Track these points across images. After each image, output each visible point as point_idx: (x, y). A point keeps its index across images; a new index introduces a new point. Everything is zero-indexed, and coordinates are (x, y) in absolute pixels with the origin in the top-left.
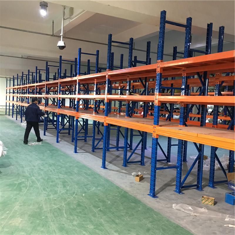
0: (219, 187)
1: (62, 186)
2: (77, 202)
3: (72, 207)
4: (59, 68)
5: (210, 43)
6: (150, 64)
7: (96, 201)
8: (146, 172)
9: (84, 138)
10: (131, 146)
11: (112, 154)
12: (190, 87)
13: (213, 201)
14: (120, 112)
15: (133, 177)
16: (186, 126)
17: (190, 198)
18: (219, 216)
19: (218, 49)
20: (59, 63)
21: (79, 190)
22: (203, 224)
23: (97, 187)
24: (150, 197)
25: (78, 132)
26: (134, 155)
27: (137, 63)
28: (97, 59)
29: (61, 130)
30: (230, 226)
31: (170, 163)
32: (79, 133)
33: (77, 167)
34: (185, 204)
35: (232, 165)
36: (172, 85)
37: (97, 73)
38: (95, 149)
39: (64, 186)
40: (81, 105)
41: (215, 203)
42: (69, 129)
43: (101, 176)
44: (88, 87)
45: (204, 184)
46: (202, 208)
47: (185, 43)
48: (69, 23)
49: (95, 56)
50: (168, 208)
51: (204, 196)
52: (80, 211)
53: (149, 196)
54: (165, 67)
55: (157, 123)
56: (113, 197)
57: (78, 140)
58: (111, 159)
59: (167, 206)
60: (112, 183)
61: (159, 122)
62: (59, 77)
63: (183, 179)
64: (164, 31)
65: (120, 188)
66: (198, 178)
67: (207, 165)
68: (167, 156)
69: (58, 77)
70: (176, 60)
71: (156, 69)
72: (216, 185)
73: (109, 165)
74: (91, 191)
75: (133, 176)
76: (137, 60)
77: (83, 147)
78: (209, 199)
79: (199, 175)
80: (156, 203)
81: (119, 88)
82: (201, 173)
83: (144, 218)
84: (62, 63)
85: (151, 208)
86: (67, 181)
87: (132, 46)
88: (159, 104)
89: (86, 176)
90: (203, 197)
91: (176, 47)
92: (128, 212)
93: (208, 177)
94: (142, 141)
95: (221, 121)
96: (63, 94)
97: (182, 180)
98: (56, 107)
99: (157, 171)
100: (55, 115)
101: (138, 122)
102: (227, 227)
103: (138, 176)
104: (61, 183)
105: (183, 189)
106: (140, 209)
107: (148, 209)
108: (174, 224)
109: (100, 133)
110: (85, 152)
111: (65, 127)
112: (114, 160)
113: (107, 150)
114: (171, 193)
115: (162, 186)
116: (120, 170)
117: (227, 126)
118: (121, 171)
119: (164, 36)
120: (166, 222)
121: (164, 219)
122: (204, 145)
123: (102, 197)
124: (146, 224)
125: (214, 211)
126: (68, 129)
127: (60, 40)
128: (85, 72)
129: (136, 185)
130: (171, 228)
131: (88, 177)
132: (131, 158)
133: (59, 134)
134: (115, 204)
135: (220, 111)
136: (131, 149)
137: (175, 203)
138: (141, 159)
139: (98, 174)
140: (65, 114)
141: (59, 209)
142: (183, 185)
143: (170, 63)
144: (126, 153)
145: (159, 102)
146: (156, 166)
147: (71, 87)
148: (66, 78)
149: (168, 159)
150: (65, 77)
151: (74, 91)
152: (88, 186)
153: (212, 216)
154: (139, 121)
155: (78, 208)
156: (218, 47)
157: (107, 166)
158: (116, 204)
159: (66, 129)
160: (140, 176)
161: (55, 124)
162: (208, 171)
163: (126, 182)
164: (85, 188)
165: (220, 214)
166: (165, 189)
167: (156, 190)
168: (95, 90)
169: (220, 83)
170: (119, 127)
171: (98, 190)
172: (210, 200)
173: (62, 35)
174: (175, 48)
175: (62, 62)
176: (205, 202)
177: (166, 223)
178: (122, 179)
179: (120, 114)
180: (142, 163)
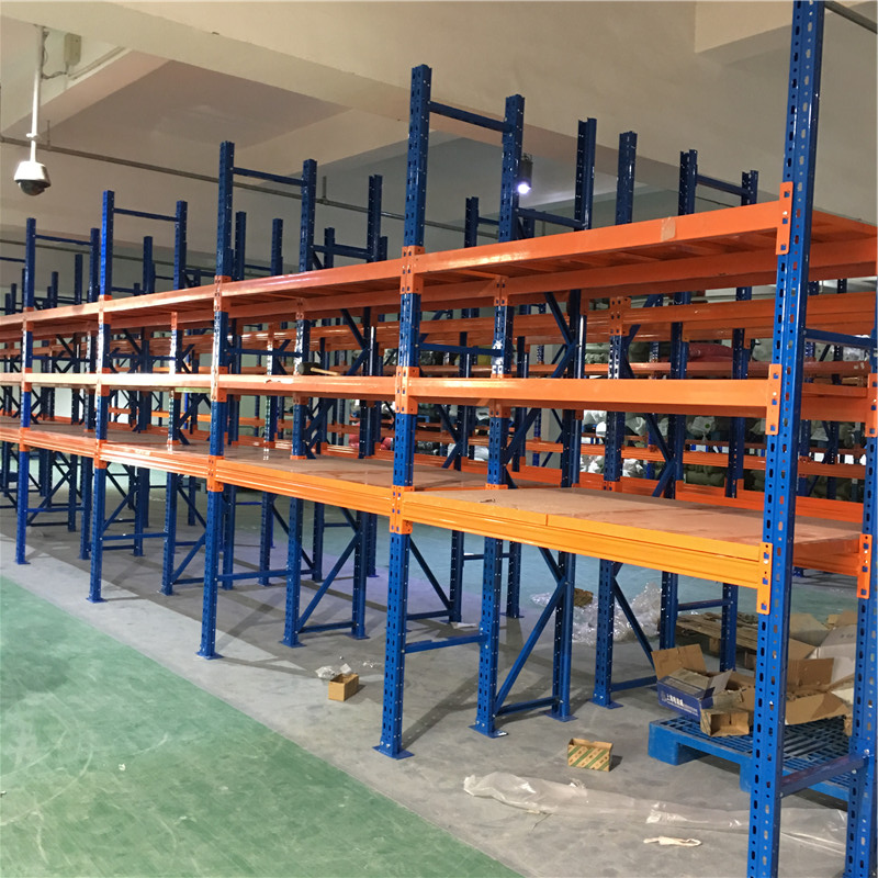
0: (631, 704)
1: (34, 738)
2: (94, 795)
3: (71, 817)
4: (23, 265)
5: (588, 191)
6: (382, 257)
7: (173, 788)
8: (372, 661)
9: (131, 542)
10: (315, 566)
11: (245, 601)
12: (529, 345)
13: (607, 754)
14: (272, 439)
15: (320, 683)
16: (512, 486)
17: (529, 749)
18: (626, 808)
19: (618, 213)
20: (25, 247)
21: (105, 748)
22: (573, 842)
23: (176, 733)
24: (382, 755)
25: (107, 517)
26: (326, 602)
27: (335, 256)
28: (181, 235)
29: (36, 512)
30: (664, 841)
31: (460, 625)
32: (113, 520)
33: (98, 656)
34: (510, 771)
35: (672, 619)
36: (463, 336)
37: (181, 287)
38: (177, 582)
39: (43, 738)
40: (124, 411)
41: (614, 762)
42: (71, 507)
43: (197, 689)
44: (145, 343)
45: (580, 695)
46: (568, 783)
47: (503, 186)
48: (62, 92)
49: (173, 223)
50: (448, 792)
51: (576, 740)
52: (105, 830)
53: (378, 754)
54: (430, 274)
55: (405, 478)
56: (242, 769)
57: (104, 552)
58: (239, 620)
59: (443, 785)
60: (237, 711)
61: (415, 474)
62: (25, 303)
63: (503, 683)
64: (426, 142)
65: (270, 731)
66: (557, 676)
67: (590, 626)
68: (448, 598)
69: (22, 304)
70: (475, 245)
71: (398, 279)
72: (618, 697)
73: (230, 645)
74: (153, 751)
75: (323, 679)
76: (336, 243)
77: (126, 577)
78: (594, 747)
79: (558, 664)
80: (406, 776)
81: (270, 348)
82: (566, 656)
83: (357, 840)
84: (39, 246)
85: (384, 799)
86: (54, 714)
87: (312, 191)
88: (410, 409)
89: (133, 690)
90: (572, 743)
91: (475, 200)
92: (298, 823)
93: (591, 668)
94: (354, 545)
95: (642, 465)
96: (44, 370)
97: (500, 684)
98: (14, 420)
99: (409, 657)
100: (13, 455)
101: (336, 474)
102: (654, 846)
103: (338, 679)
104: (30, 726)
105: (504, 717)
106: (343, 806)
107: (372, 803)
108: (469, 850)
109: (197, 521)
110: (135, 595)
111: (53, 501)
112: (250, 622)
113: (224, 586)
114: (459, 734)
115: (427, 711)
116: (270, 661)
117: (654, 484)
118: (274, 664)
119: (426, 160)
120: (440, 849)
121: (431, 836)
122: (574, 555)
123: (195, 771)
124: (364, 863)
125: (611, 791)
126: (66, 510)
127: (28, 158)
128: (137, 285)
129: (330, 713)
130: (457, 867)
131: (142, 693)
132: (315, 612)
133: (29, 529)
134: (247, 792)
135: (637, 429)
136: (317, 577)
137: (474, 772)
138: (354, 615)
139: (185, 682)
140: (55, 448)
141: (16, 830)
142: (505, 704)
143: (449, 259)
144: (297, 593)
145: (412, 399)
146: (402, 639)
147: (76, 339)
148: (55, 307)
149: (453, 608)
150: (51, 302)
151: (88, 357)
152: (141, 731)
153: (602, 811)
154: (342, 473)
155: (95, 820)
156: (618, 206)
157: (223, 646)
158: (249, 793)
159: (60, 508)
160: (350, 679)
161: (13, 491)
162: (592, 647)
163: (293, 706)
164: (131, 738)
165: (632, 802)
166: (437, 724)
167: (404, 730)
168: (172, 354)
169: (627, 334)
170: (271, 496)
171: (183, 743)
172: (595, 753)
173: (36, 139)
174: (472, 204)
175: (38, 241)
176: (578, 761)
177: (437, 851)
178: (280, 694)
179: (272, 446)
180: (356, 628)
